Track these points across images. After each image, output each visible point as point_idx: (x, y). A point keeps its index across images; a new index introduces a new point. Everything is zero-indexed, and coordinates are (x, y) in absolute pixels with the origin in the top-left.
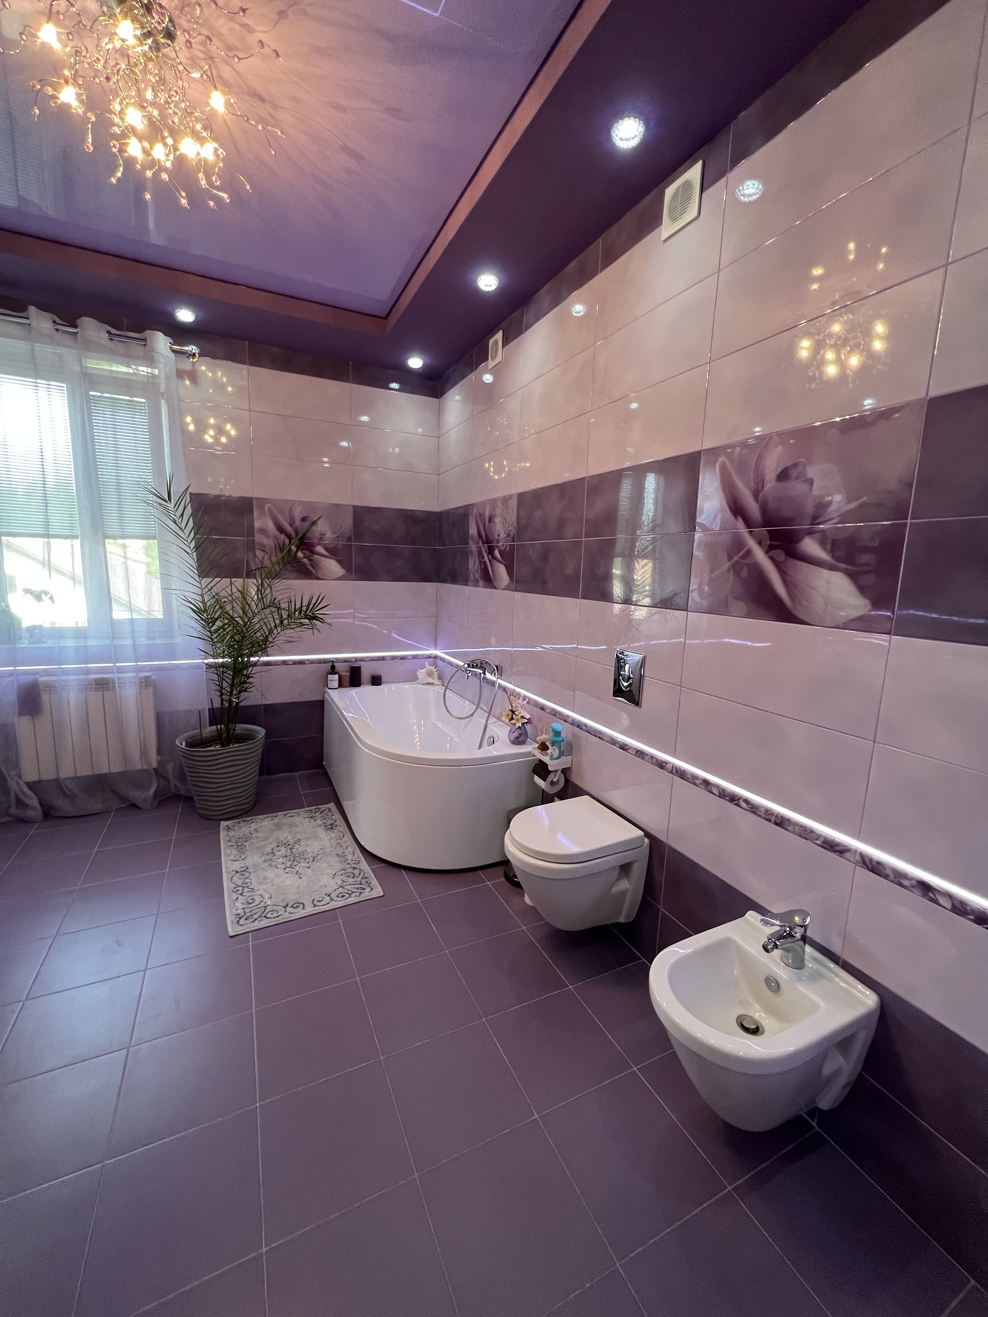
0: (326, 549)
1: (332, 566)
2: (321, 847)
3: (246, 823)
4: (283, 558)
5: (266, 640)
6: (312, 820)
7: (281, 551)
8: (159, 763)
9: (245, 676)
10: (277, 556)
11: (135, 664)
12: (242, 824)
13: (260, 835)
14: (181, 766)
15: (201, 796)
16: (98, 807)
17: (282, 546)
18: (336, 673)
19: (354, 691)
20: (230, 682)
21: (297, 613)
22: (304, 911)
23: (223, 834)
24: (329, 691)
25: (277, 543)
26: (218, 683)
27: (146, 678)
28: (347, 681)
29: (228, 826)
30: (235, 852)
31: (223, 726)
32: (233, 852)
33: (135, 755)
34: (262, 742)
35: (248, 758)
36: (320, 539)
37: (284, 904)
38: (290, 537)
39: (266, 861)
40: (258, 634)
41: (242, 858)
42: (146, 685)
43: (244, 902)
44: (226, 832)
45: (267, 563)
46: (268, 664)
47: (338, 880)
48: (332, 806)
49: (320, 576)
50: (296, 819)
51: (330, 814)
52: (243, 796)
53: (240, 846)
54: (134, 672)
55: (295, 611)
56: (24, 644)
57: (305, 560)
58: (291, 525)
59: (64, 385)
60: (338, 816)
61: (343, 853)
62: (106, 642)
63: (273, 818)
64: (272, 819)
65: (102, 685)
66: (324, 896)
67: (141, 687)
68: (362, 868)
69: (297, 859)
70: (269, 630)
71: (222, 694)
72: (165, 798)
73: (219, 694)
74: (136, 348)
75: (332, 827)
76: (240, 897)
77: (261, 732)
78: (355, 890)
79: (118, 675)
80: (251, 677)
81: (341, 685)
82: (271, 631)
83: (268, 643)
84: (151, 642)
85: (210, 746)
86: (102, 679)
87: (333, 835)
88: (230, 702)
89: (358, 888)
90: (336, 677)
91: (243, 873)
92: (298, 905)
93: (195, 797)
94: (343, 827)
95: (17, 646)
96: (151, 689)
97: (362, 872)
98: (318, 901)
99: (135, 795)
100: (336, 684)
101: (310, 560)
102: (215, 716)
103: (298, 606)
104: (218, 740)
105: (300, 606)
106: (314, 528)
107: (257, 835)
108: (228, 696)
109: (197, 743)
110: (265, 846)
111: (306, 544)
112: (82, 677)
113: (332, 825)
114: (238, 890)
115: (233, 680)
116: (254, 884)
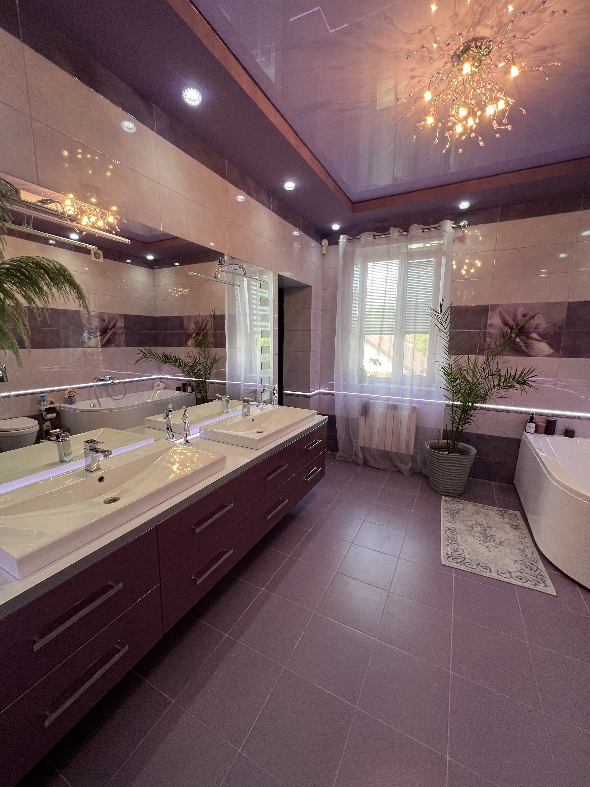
0: (539, 335)
1: (544, 347)
2: (507, 538)
3: (457, 502)
4: (505, 342)
5: (486, 394)
6: (501, 517)
7: (504, 337)
8: (414, 453)
9: (469, 415)
10: (500, 342)
11: (410, 399)
12: (455, 502)
13: (465, 513)
14: (425, 458)
15: (434, 477)
16: (384, 467)
17: (504, 335)
18: (533, 422)
19: (548, 438)
20: (459, 416)
21: (511, 379)
22: (490, 574)
23: (443, 504)
24: (526, 434)
25: (501, 332)
26: (452, 416)
27: (415, 407)
28: (543, 429)
29: (446, 500)
30: (449, 517)
31: (451, 441)
32: (448, 517)
33: (403, 445)
34: (474, 456)
35: (465, 464)
36: (535, 328)
37: (478, 563)
38: (511, 328)
39: (467, 530)
40: (482, 390)
41: (453, 522)
42: (414, 411)
43: (452, 549)
44: (444, 503)
45: (493, 345)
46: (484, 409)
47: (519, 567)
48: (518, 513)
49: (531, 354)
50: (490, 512)
51: (515, 518)
52: (458, 486)
53: (453, 514)
54: (408, 403)
55: (510, 378)
56: (367, 384)
57: (522, 344)
58: (514, 320)
59: (398, 261)
60: (521, 522)
61: (524, 549)
62: (398, 386)
63: (475, 506)
64: (473, 506)
65: (394, 408)
66: (506, 572)
67: (411, 411)
68: (539, 567)
69: (488, 538)
70: (489, 389)
71: (453, 423)
72: (415, 473)
73: (452, 422)
74: (435, 232)
75: (516, 528)
76: (450, 545)
77: (474, 451)
78: (532, 580)
79: (401, 404)
80: (473, 416)
81: (536, 431)
82: (490, 389)
83: (487, 396)
84: (420, 388)
85: (442, 451)
86: (394, 405)
87: (517, 534)
88: (458, 428)
89: (534, 580)
90: (534, 425)
91: (453, 531)
92: (486, 568)
93: (430, 477)
94: (526, 532)
95: (364, 384)
96: (416, 414)
97: (538, 570)
98: (501, 573)
99: (401, 466)
100: (533, 430)
101: (525, 343)
102: (447, 435)
103: (513, 374)
104: (447, 449)
105: (514, 374)
106: (532, 321)
107: (463, 512)
108: (457, 424)
109: (436, 448)
110: (468, 521)
111: (524, 333)
112: (386, 402)
113: (516, 526)
114: (449, 540)
115: (461, 416)
116: (459, 541)
